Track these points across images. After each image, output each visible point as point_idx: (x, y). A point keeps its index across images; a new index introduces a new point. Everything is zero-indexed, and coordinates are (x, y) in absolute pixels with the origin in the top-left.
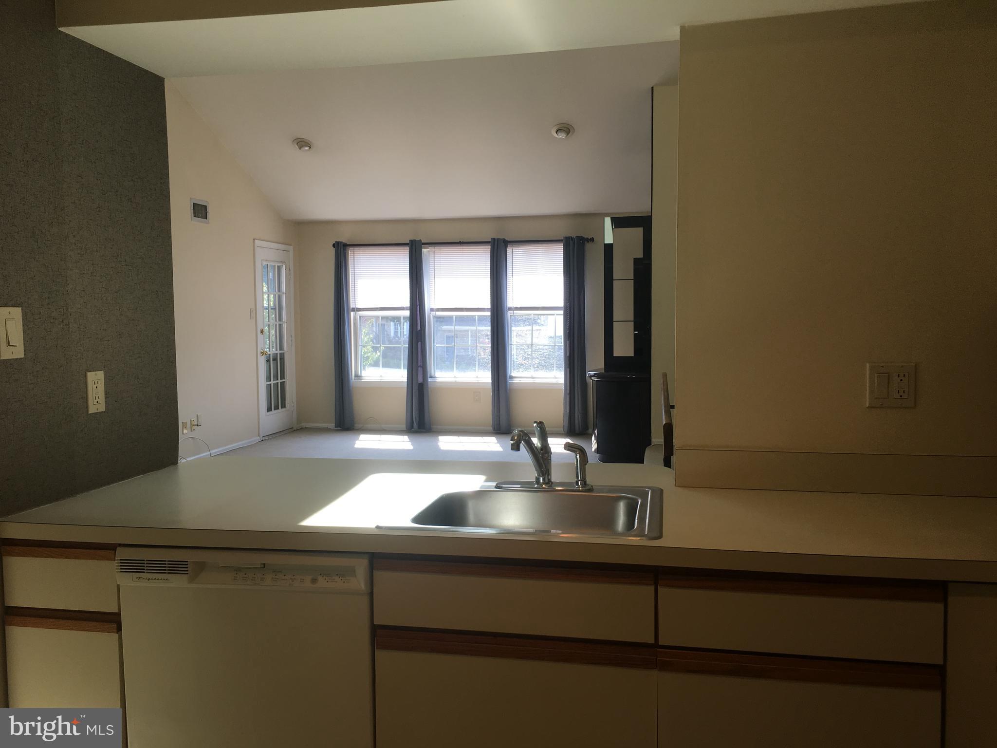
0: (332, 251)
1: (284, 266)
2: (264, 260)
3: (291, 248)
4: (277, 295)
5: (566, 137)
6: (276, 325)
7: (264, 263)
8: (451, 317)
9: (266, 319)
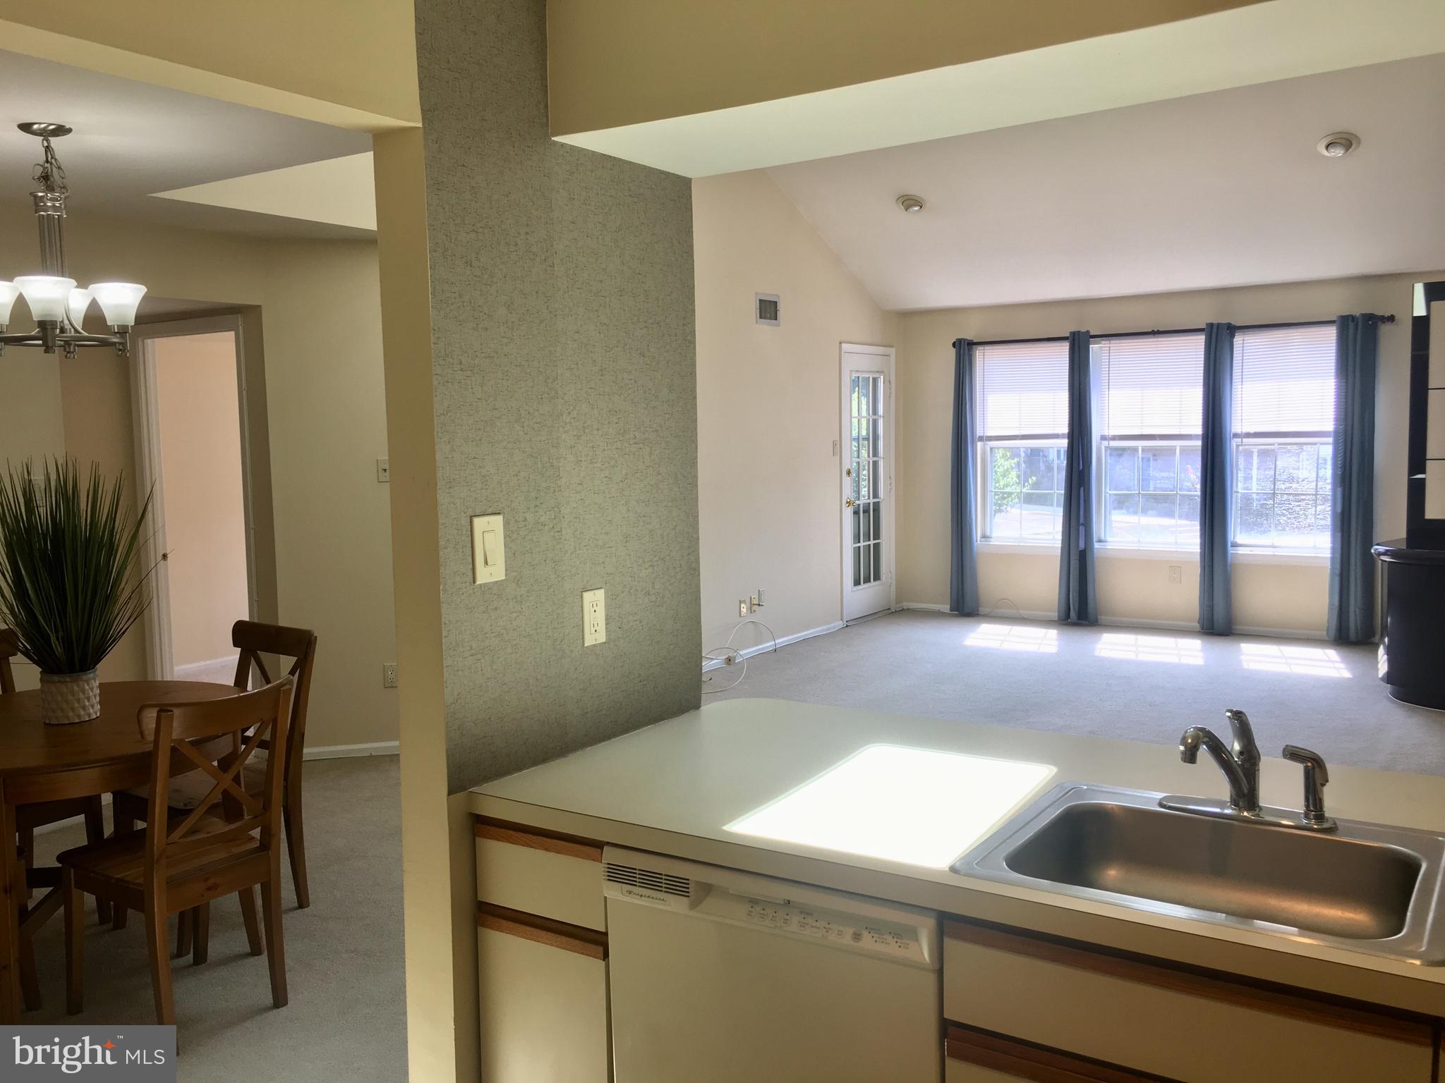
0: (952, 353)
1: (882, 377)
2: (853, 371)
3: (892, 351)
4: (871, 420)
5: (1344, 154)
6: (869, 462)
7: (854, 375)
8: (1135, 450)
9: (855, 455)
